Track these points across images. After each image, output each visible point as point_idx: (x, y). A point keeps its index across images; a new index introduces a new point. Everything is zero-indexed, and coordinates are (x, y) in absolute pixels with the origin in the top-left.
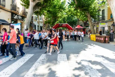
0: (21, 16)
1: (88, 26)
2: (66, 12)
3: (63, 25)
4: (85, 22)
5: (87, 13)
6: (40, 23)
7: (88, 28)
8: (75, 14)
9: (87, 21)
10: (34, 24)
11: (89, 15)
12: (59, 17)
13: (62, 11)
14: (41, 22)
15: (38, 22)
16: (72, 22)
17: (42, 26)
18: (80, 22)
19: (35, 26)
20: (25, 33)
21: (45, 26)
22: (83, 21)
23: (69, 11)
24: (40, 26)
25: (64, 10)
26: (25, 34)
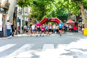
0: (3, 8)
1: (81, 21)
2: (56, 4)
3: (52, 19)
4: (77, 15)
5: (80, 4)
6: (25, 17)
7: (81, 23)
8: (66, 6)
9: (81, 14)
10: (18, 18)
11: (82, 7)
12: (47, 10)
13: (51, 3)
14: (27, 17)
15: (23, 16)
16: (63, 17)
17: (28, 21)
18: (72, 17)
19: (20, 21)
20: (7, 24)
21: (31, 21)
22: (75, 14)
23: (59, 3)
24: (26, 21)
25: (53, 2)
26: (7, 26)
